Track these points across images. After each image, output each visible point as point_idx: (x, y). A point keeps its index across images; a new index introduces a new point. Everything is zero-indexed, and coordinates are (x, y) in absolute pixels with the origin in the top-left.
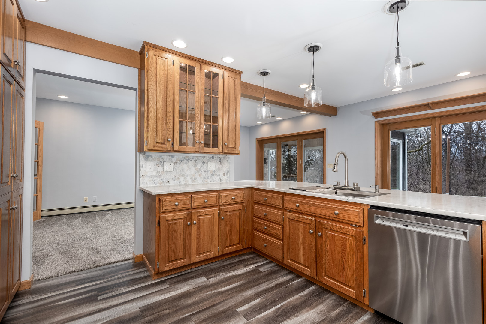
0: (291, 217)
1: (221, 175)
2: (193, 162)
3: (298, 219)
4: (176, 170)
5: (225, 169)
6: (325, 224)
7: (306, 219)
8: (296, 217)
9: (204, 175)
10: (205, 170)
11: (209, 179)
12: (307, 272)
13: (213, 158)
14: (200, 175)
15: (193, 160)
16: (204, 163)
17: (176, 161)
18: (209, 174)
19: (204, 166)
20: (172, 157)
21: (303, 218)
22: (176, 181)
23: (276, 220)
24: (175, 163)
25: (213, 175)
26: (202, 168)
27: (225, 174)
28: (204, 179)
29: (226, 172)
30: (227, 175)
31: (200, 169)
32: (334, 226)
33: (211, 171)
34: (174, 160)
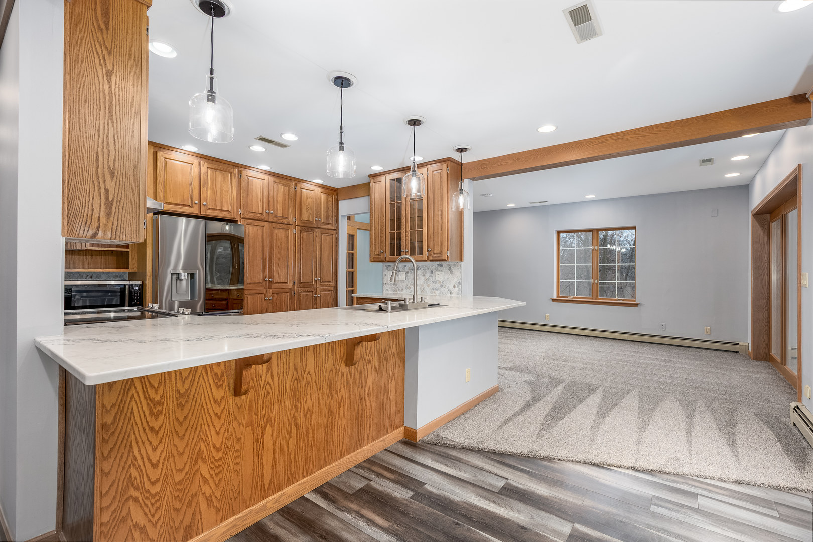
1: (451, 287)
2: (422, 271)
4: (408, 279)
5: (455, 280)
9: (432, 285)
10: (433, 280)
11: (437, 290)
13: (441, 266)
14: (428, 286)
15: (422, 269)
16: (432, 272)
17: (408, 270)
18: (438, 285)
19: (432, 275)
20: (405, 266)
22: (408, 290)
24: (407, 272)
25: (441, 286)
26: (430, 277)
27: (456, 285)
28: (432, 290)
29: (458, 283)
30: (458, 287)
31: (428, 279)
33: (440, 282)
34: (406, 269)
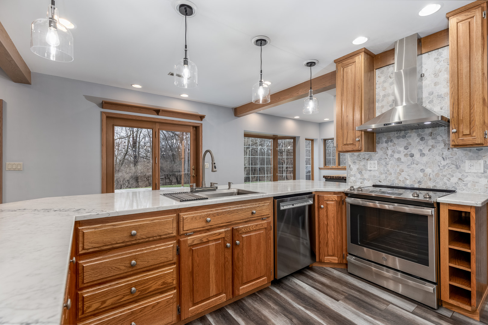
0: (195, 241)
3: (207, 239)
6: (241, 229)
7: (220, 234)
8: (204, 237)
12: (222, 299)
21: (215, 234)
23: (163, 261)
32: (250, 226)
